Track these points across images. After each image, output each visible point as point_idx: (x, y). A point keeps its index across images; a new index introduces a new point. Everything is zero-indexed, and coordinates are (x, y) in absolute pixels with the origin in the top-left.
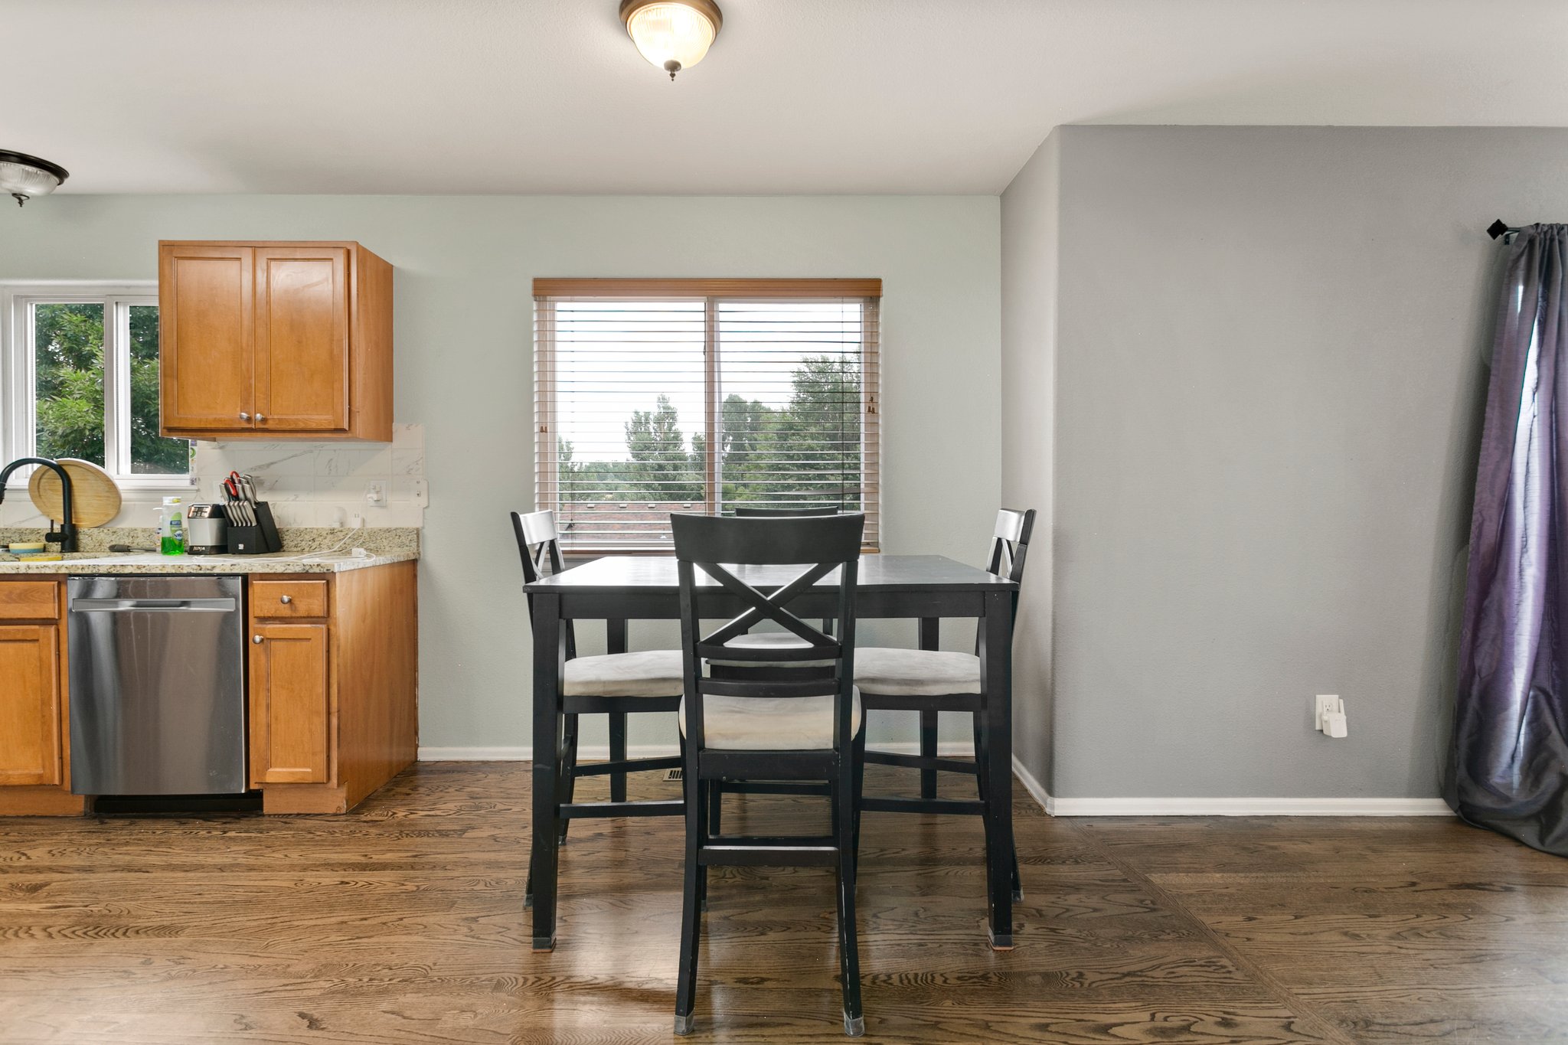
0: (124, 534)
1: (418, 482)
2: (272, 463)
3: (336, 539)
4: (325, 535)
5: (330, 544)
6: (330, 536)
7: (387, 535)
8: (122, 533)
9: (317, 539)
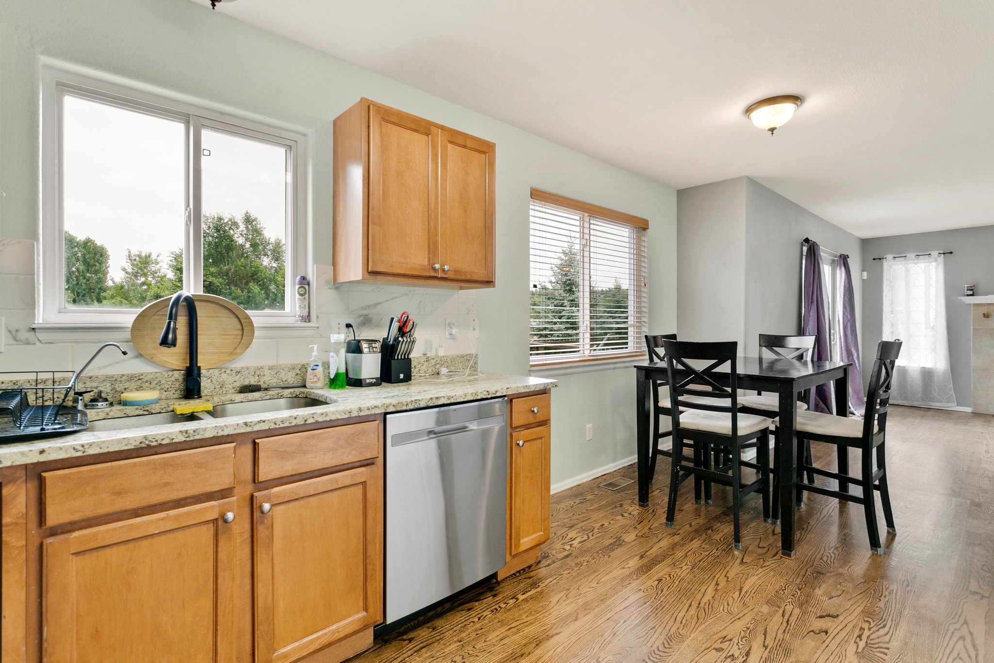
0: (249, 373)
1: (474, 320)
2: (378, 304)
3: (430, 365)
4: (423, 363)
5: (426, 370)
6: (426, 363)
7: (462, 360)
8: (247, 372)
9: (417, 367)
